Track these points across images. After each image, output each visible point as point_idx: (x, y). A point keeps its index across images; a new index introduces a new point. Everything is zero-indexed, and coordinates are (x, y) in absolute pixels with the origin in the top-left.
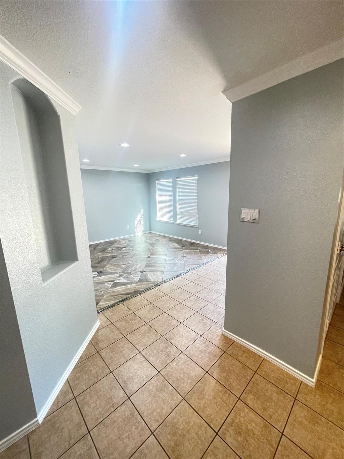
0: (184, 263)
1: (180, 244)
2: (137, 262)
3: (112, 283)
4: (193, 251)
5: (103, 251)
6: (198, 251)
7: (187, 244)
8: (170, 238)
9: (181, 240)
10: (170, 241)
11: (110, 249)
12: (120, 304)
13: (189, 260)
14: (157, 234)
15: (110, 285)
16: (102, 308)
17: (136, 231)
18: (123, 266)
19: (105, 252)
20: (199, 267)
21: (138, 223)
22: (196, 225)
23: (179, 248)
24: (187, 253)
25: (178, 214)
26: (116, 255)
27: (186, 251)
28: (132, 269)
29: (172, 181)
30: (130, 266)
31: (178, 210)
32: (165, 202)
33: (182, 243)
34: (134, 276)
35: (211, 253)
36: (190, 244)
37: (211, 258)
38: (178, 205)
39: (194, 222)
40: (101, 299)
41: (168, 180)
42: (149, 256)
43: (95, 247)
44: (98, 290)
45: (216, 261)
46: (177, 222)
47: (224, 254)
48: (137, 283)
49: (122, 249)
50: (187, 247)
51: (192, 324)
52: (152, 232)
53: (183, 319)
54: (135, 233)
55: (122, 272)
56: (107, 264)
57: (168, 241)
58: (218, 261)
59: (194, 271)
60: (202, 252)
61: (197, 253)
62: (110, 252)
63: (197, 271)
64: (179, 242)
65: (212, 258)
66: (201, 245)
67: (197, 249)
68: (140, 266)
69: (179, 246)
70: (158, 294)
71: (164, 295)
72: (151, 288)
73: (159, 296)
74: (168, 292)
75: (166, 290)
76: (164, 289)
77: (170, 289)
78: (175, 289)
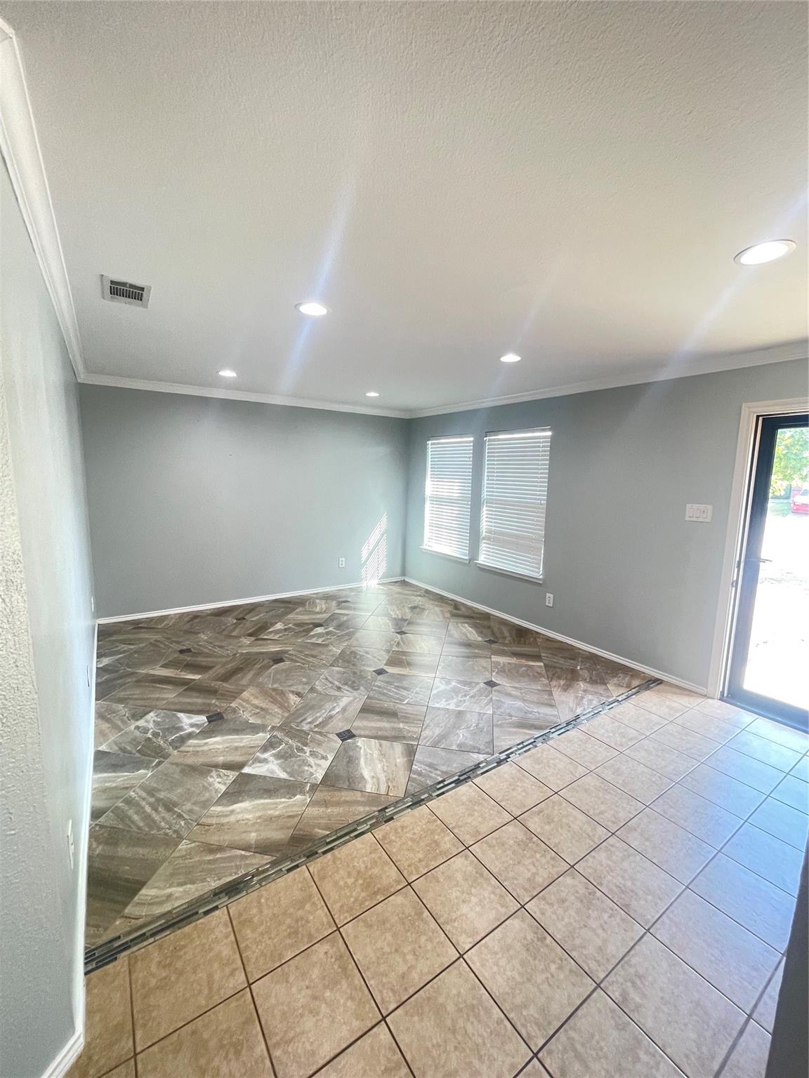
0: (490, 712)
1: (485, 631)
2: (339, 688)
3: (232, 775)
4: (524, 662)
5: (258, 632)
6: (540, 667)
7: (507, 634)
8: (456, 605)
9: (487, 616)
10: (454, 615)
11: (279, 626)
12: (216, 908)
13: (508, 702)
14: (421, 589)
15: (219, 783)
16: (141, 921)
17: (363, 576)
18: (293, 699)
19: (260, 637)
20: (545, 738)
21: (371, 554)
22: (535, 575)
23: (478, 646)
24: (502, 671)
25: (484, 539)
26: (285, 652)
27: (503, 660)
28: (317, 718)
29: (473, 442)
30: (313, 702)
31: (484, 525)
32: (450, 501)
33: (489, 627)
34: (313, 754)
35: (584, 680)
36: (514, 632)
37: (585, 701)
38: (485, 511)
39: (531, 566)
40: (162, 862)
41: (461, 438)
42: (382, 666)
43: (241, 616)
44: (175, 805)
45: (604, 718)
46: (479, 562)
47: (629, 686)
48: (314, 788)
49: (312, 630)
50: (504, 644)
52: (407, 579)
54: (361, 580)
55: (280, 728)
56: (251, 683)
57: (448, 615)
58: (614, 719)
59: (525, 761)
60: (553, 672)
61: (536, 677)
62: (276, 637)
63: (538, 761)
64: (479, 620)
65: (591, 701)
66: (549, 640)
67: (537, 657)
68: (344, 710)
69: (480, 639)
70: (376, 871)
71: (398, 882)
72: (355, 830)
73: (379, 886)
74: (417, 869)
75: (410, 849)
76: (405, 847)
77: (428, 848)
78: (445, 853)
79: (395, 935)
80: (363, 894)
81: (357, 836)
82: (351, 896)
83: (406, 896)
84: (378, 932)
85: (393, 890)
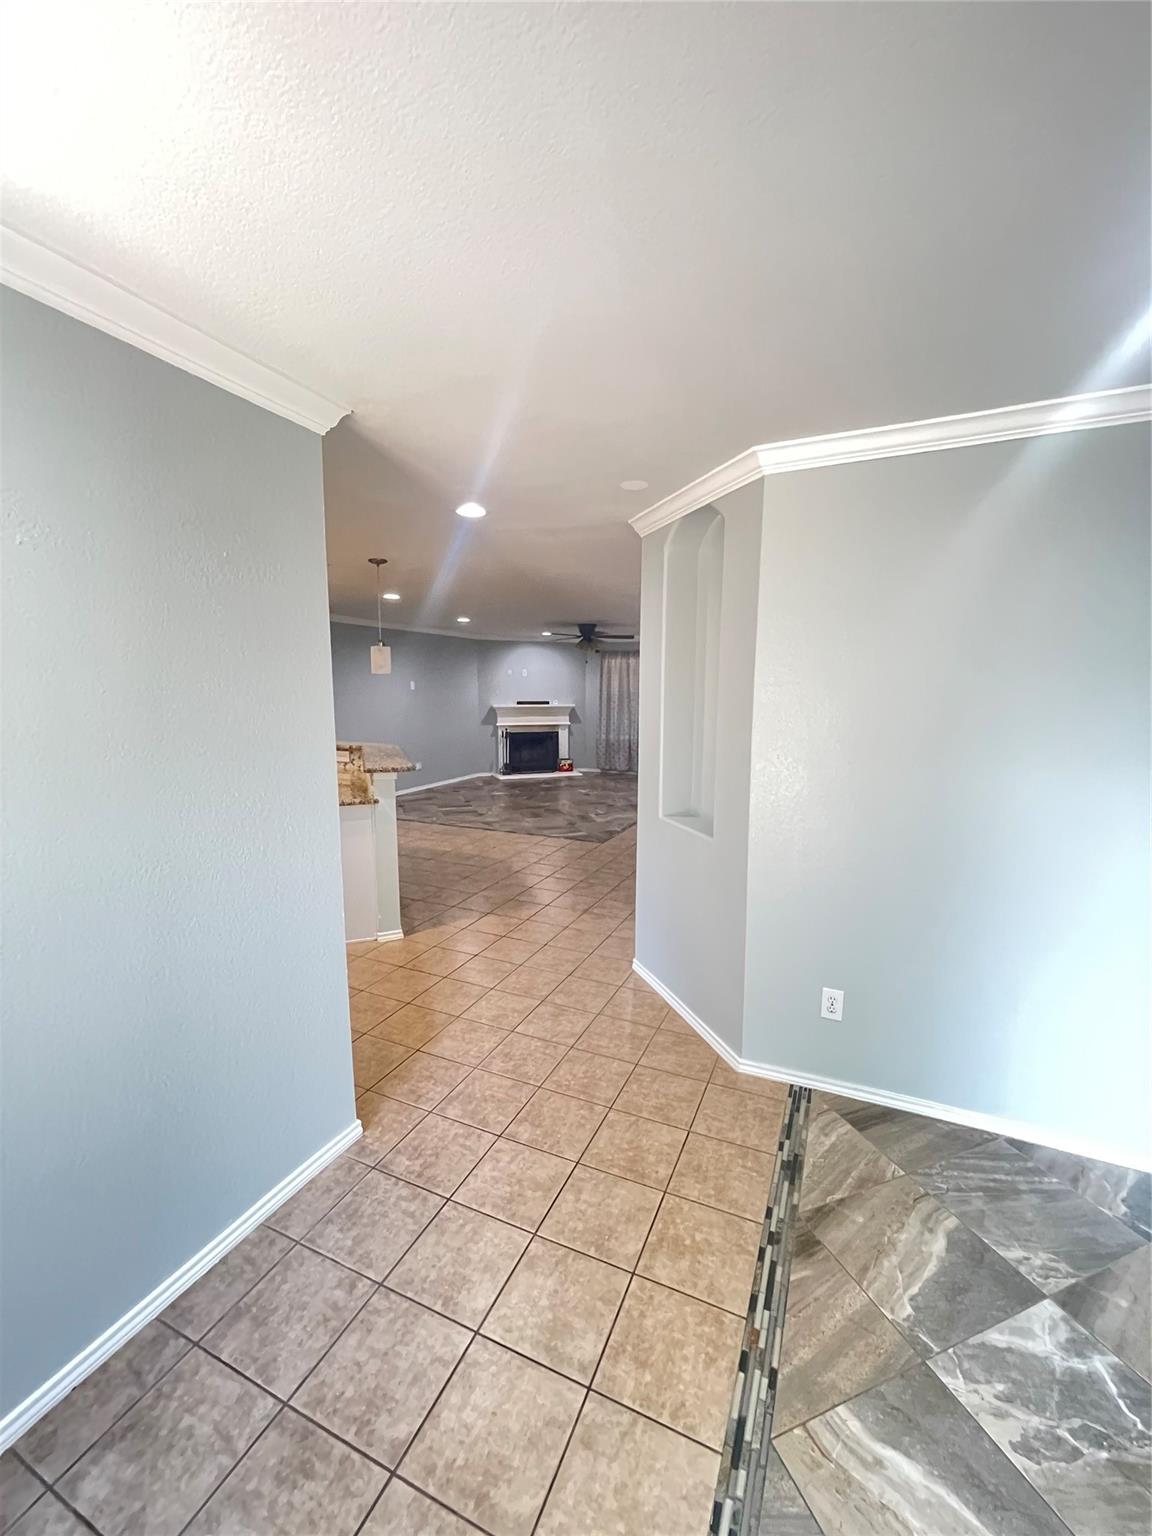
12: (780, 1150)
51: (461, 1140)
53: (498, 1151)
70: (684, 1264)
71: (647, 1268)
72: (767, 1306)
73: (665, 1250)
74: (640, 1300)
75: (668, 1325)
76: (679, 1323)
77: (646, 1345)
78: (617, 1354)
79: (609, 1215)
80: (672, 1231)
81: (754, 1299)
82: (682, 1223)
83: (628, 1259)
84: (627, 1208)
85: (646, 1254)
